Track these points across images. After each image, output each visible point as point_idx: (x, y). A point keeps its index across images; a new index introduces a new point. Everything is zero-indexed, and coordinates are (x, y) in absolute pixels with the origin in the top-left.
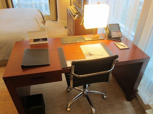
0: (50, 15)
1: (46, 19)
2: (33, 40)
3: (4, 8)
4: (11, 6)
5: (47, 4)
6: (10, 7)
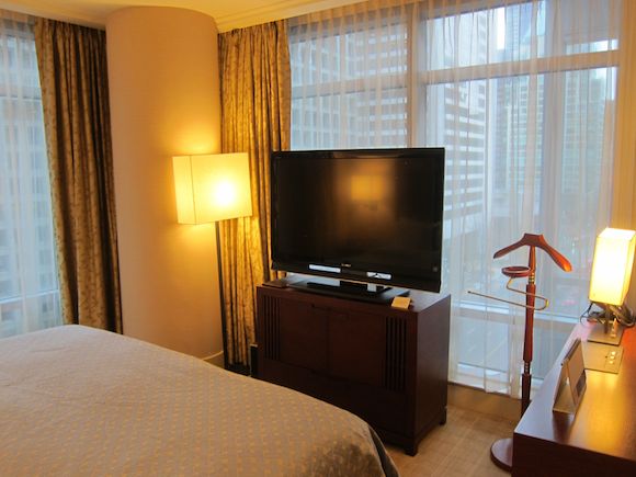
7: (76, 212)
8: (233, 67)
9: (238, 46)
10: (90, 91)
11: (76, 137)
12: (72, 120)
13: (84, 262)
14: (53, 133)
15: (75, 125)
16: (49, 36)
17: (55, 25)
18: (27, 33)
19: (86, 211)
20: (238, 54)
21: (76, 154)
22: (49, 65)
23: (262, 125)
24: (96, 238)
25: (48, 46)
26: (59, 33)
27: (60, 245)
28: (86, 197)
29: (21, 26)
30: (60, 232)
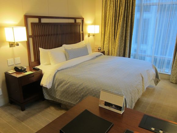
0: (170, 74)
1: (161, 78)
2: (104, 102)
3: (120, 56)
4: (128, 55)
5: (170, 61)
6: (126, 56)
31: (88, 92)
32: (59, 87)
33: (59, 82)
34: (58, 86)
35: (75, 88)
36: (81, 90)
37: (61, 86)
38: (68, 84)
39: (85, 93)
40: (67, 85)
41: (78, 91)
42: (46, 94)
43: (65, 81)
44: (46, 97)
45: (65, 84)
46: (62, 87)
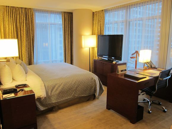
7: (67, 45)
8: (95, 19)
9: (96, 15)
10: (70, 24)
11: (67, 32)
12: (67, 29)
13: (68, 54)
14: (64, 31)
15: (67, 30)
16: (64, 15)
17: (65, 12)
18: (60, 14)
19: (68, 45)
20: (96, 16)
21: (67, 35)
22: (64, 20)
23: (99, 30)
24: (70, 50)
25: (64, 16)
26: (65, 14)
27: (64, 51)
28: (68, 43)
29: (60, 13)
30: (64, 49)
31: (79, 83)
32: (53, 92)
33: (52, 88)
34: (51, 91)
35: (69, 85)
36: (74, 84)
37: (55, 90)
38: (62, 85)
39: (78, 84)
40: (61, 87)
41: (72, 86)
42: (40, 106)
43: (57, 84)
44: (41, 108)
45: (59, 86)
46: (57, 90)
